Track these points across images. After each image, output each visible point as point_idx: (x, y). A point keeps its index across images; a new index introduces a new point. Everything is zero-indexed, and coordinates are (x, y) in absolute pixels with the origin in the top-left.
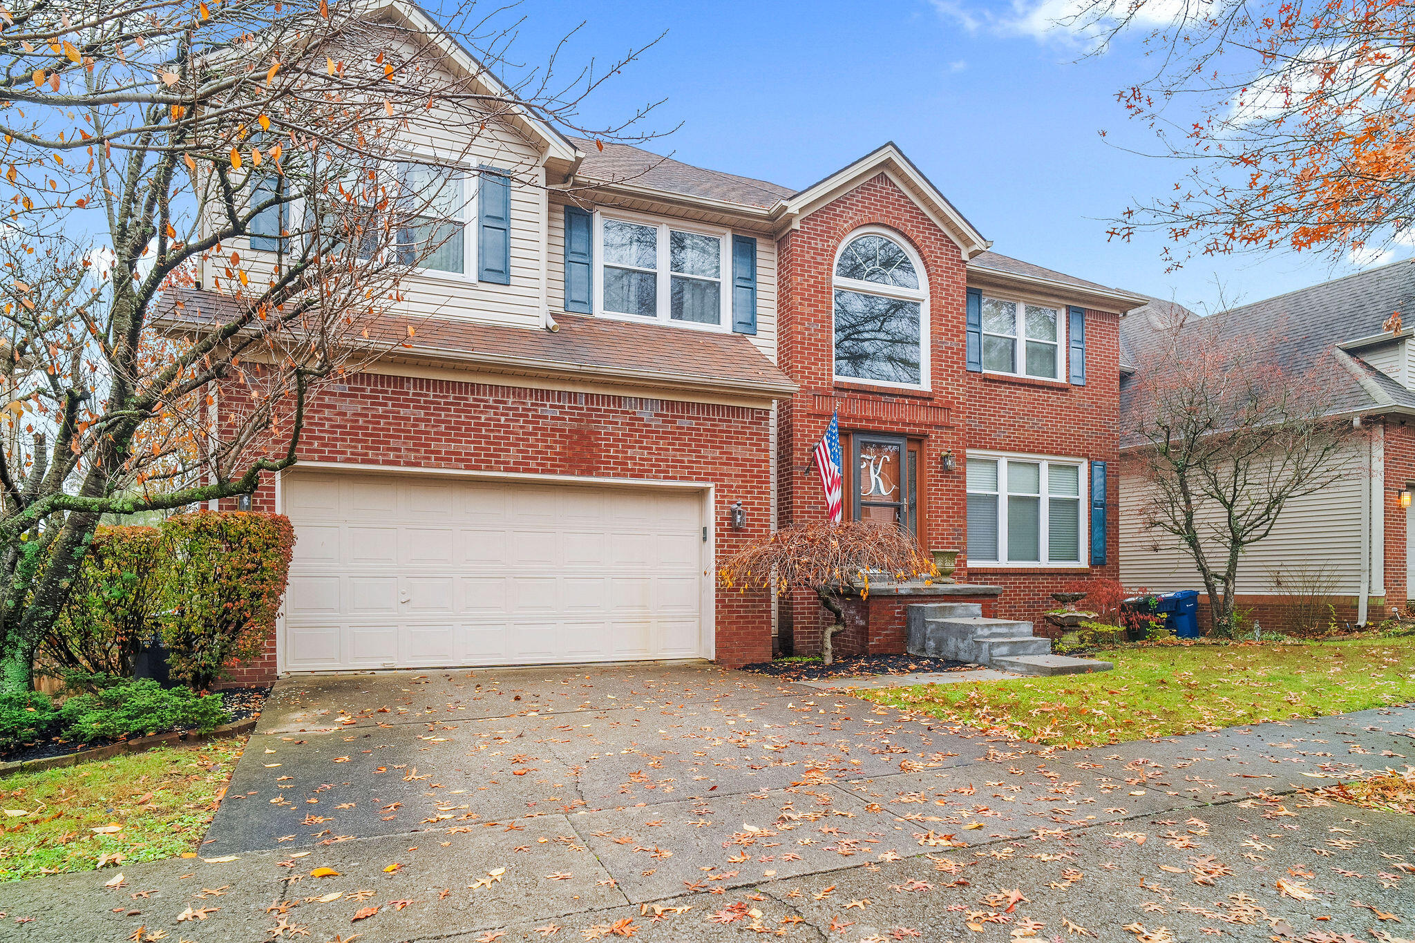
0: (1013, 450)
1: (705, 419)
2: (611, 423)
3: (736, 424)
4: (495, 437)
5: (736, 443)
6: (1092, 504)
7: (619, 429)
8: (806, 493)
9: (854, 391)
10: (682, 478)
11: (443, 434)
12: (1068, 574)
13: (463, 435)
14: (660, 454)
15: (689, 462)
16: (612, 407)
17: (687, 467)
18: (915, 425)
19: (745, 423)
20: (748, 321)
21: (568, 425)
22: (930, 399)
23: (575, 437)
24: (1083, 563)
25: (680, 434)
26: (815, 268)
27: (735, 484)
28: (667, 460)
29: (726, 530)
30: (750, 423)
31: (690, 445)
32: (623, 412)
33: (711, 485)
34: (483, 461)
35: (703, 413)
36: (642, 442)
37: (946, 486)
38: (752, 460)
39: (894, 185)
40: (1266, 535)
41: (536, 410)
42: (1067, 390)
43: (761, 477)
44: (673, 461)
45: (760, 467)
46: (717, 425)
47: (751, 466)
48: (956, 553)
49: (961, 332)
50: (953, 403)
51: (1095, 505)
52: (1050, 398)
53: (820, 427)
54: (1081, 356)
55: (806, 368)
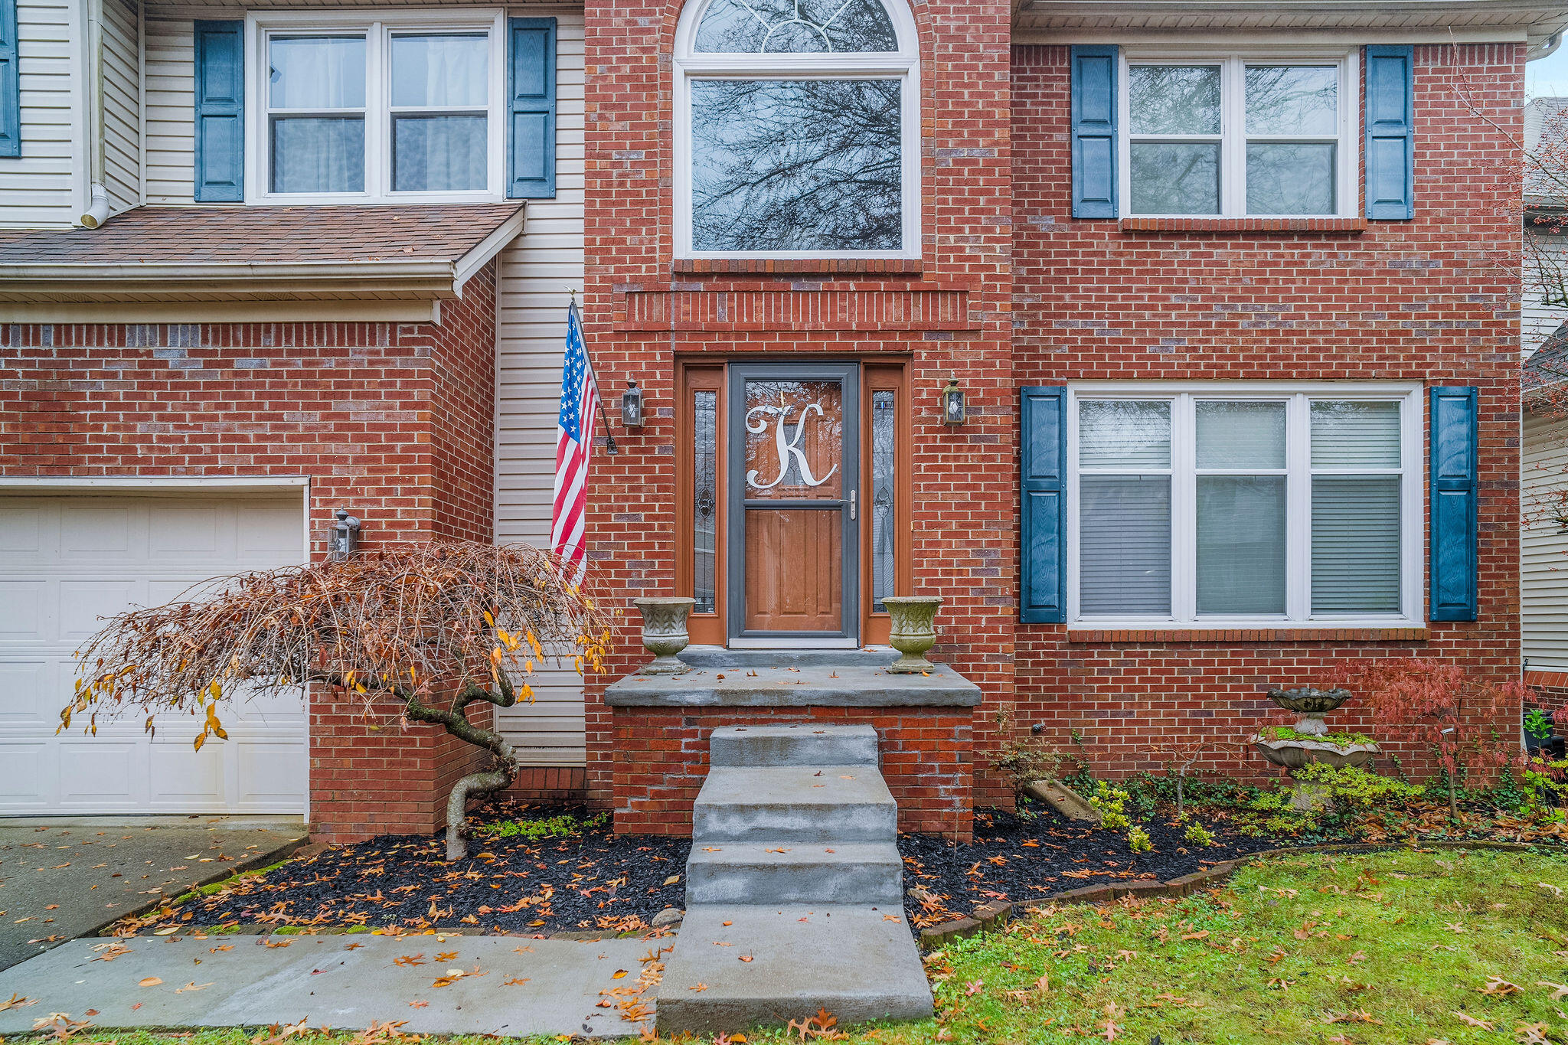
0: (1206, 377)
1: (291, 353)
2: (104, 375)
3: (358, 356)
5: (356, 396)
6: (1436, 485)
7: (120, 385)
8: (612, 489)
9: (722, 276)
10: (244, 471)
12: (1359, 642)
14: (199, 427)
15: (259, 438)
16: (106, 346)
17: (253, 449)
18: (874, 333)
19: (378, 353)
20: (539, 174)
21: (20, 385)
22: (916, 276)
23: (36, 406)
24: (1412, 616)
25: (241, 385)
26: (634, 41)
27: (353, 478)
28: (213, 438)
30: (388, 352)
31: (260, 406)
32: (128, 353)
33: (302, 481)
35: (288, 341)
36: (164, 407)
37: (956, 458)
38: (392, 427)
42: (1357, 234)
43: (411, 459)
44: (225, 439)
45: (410, 438)
46: (317, 363)
47: (389, 438)
48: (935, 605)
49: (998, 124)
50: (975, 279)
51: (1443, 486)
52: (1309, 255)
53: (644, 356)
54: (1400, 154)
55: (614, 242)
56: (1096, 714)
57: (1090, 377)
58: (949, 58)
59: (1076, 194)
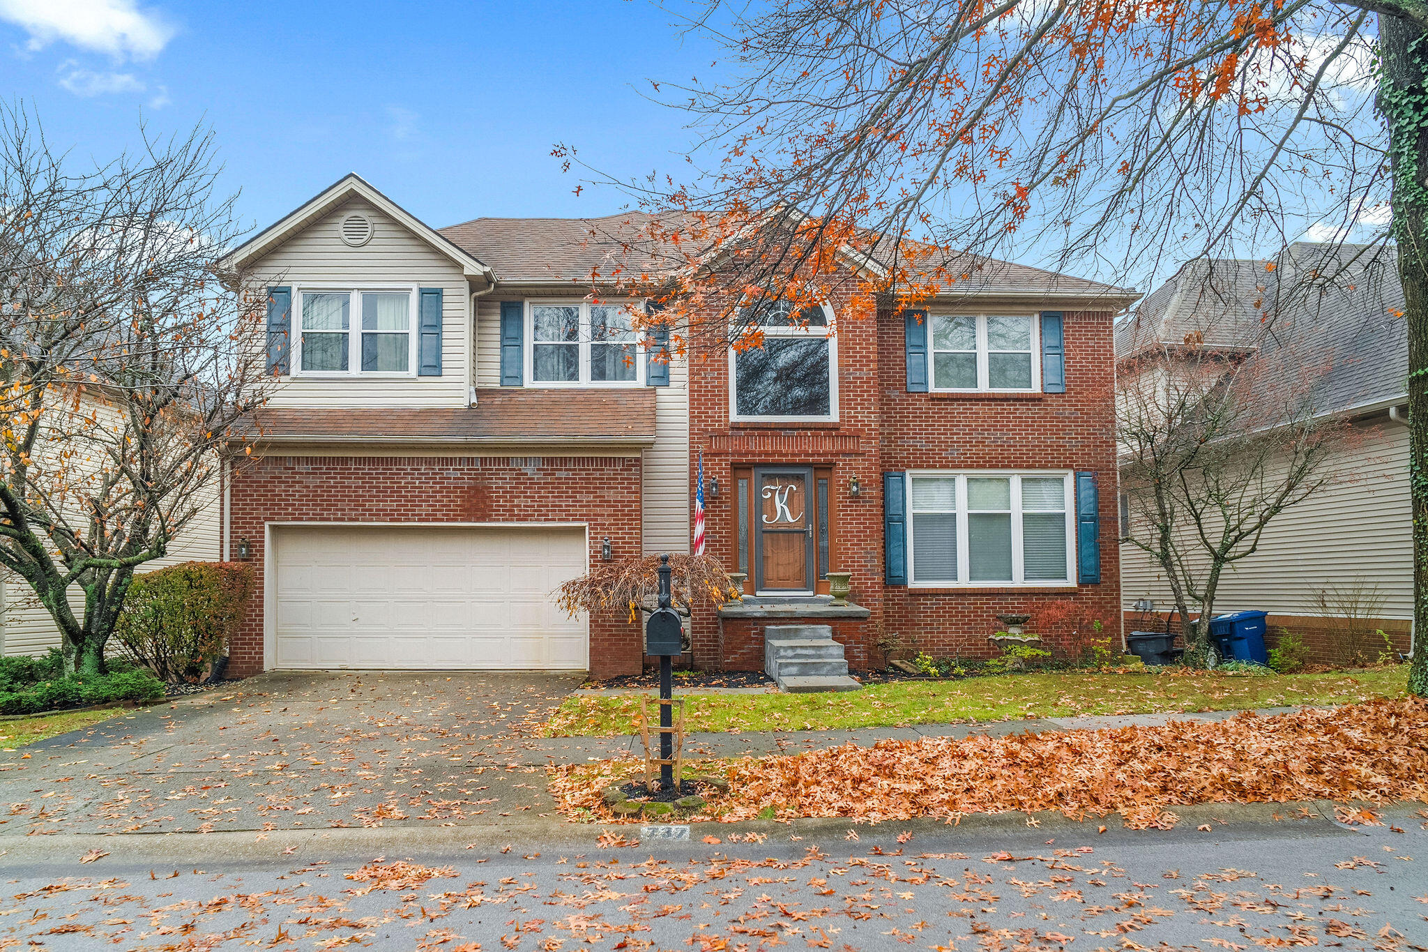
0: (971, 467)
1: (580, 470)
3: (608, 471)
4: (411, 496)
5: (608, 488)
6: (1080, 519)
7: (507, 483)
9: (752, 429)
10: (560, 520)
11: (374, 496)
13: (389, 496)
14: (541, 501)
15: (566, 506)
16: (502, 467)
17: (565, 511)
18: (819, 455)
20: (661, 374)
21: (466, 482)
22: (838, 429)
23: (473, 492)
24: (1071, 582)
25: (559, 483)
27: (607, 523)
28: (548, 506)
29: (599, 561)
30: (622, 470)
31: (567, 492)
32: (510, 470)
33: (586, 524)
34: (403, 515)
35: (579, 465)
36: (526, 492)
37: (856, 511)
38: (623, 501)
40: (1253, 550)
41: (442, 473)
42: (1040, 400)
43: (632, 515)
44: (552, 506)
45: (631, 506)
46: (591, 474)
47: (622, 506)
48: (849, 576)
49: (871, 361)
50: (864, 430)
51: (1083, 519)
52: (1018, 409)
53: (717, 464)
54: (1059, 362)
55: (703, 413)
56: (923, 628)
57: (917, 467)
58: (850, 331)
59: (908, 381)
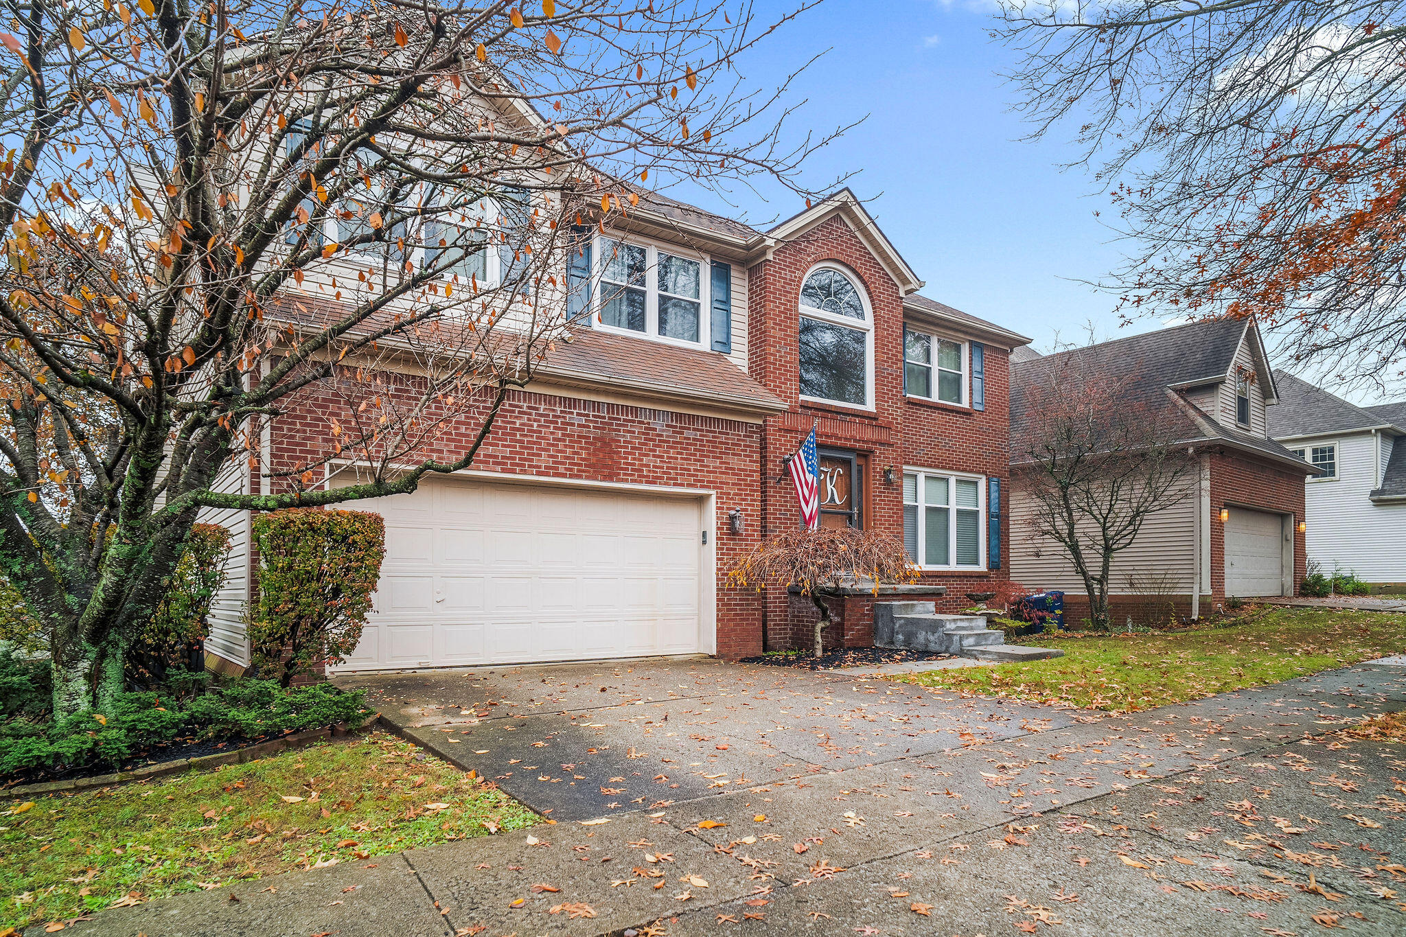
0: (930, 466)
2: (629, 432)
3: (733, 436)
4: (529, 442)
5: (733, 454)
6: (989, 515)
7: (636, 438)
8: (778, 501)
9: (816, 409)
10: (689, 485)
12: (971, 577)
13: (500, 440)
14: (670, 462)
15: (695, 470)
16: (630, 418)
17: (693, 475)
18: (863, 442)
19: (741, 436)
20: (725, 341)
21: (592, 433)
22: (876, 419)
23: (599, 444)
24: (982, 567)
25: (687, 444)
26: (785, 296)
27: (732, 492)
28: (676, 468)
29: (725, 534)
30: (744, 436)
31: (695, 455)
32: (640, 422)
33: (713, 492)
34: (518, 465)
35: (706, 425)
36: (655, 451)
37: (887, 497)
38: (746, 470)
39: (847, 226)
40: (1131, 543)
41: (564, 417)
42: (970, 414)
43: (752, 485)
44: (681, 469)
45: (752, 476)
46: (718, 437)
47: (745, 475)
49: (899, 360)
50: (893, 423)
51: (992, 516)
52: (957, 420)
53: (789, 441)
54: (980, 385)
58: (885, 329)
